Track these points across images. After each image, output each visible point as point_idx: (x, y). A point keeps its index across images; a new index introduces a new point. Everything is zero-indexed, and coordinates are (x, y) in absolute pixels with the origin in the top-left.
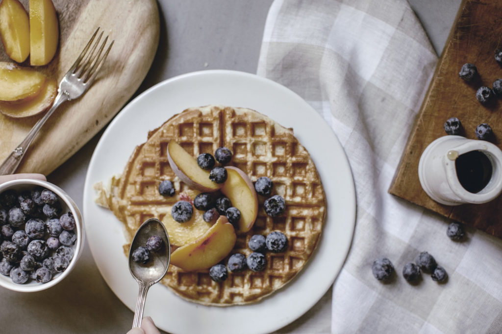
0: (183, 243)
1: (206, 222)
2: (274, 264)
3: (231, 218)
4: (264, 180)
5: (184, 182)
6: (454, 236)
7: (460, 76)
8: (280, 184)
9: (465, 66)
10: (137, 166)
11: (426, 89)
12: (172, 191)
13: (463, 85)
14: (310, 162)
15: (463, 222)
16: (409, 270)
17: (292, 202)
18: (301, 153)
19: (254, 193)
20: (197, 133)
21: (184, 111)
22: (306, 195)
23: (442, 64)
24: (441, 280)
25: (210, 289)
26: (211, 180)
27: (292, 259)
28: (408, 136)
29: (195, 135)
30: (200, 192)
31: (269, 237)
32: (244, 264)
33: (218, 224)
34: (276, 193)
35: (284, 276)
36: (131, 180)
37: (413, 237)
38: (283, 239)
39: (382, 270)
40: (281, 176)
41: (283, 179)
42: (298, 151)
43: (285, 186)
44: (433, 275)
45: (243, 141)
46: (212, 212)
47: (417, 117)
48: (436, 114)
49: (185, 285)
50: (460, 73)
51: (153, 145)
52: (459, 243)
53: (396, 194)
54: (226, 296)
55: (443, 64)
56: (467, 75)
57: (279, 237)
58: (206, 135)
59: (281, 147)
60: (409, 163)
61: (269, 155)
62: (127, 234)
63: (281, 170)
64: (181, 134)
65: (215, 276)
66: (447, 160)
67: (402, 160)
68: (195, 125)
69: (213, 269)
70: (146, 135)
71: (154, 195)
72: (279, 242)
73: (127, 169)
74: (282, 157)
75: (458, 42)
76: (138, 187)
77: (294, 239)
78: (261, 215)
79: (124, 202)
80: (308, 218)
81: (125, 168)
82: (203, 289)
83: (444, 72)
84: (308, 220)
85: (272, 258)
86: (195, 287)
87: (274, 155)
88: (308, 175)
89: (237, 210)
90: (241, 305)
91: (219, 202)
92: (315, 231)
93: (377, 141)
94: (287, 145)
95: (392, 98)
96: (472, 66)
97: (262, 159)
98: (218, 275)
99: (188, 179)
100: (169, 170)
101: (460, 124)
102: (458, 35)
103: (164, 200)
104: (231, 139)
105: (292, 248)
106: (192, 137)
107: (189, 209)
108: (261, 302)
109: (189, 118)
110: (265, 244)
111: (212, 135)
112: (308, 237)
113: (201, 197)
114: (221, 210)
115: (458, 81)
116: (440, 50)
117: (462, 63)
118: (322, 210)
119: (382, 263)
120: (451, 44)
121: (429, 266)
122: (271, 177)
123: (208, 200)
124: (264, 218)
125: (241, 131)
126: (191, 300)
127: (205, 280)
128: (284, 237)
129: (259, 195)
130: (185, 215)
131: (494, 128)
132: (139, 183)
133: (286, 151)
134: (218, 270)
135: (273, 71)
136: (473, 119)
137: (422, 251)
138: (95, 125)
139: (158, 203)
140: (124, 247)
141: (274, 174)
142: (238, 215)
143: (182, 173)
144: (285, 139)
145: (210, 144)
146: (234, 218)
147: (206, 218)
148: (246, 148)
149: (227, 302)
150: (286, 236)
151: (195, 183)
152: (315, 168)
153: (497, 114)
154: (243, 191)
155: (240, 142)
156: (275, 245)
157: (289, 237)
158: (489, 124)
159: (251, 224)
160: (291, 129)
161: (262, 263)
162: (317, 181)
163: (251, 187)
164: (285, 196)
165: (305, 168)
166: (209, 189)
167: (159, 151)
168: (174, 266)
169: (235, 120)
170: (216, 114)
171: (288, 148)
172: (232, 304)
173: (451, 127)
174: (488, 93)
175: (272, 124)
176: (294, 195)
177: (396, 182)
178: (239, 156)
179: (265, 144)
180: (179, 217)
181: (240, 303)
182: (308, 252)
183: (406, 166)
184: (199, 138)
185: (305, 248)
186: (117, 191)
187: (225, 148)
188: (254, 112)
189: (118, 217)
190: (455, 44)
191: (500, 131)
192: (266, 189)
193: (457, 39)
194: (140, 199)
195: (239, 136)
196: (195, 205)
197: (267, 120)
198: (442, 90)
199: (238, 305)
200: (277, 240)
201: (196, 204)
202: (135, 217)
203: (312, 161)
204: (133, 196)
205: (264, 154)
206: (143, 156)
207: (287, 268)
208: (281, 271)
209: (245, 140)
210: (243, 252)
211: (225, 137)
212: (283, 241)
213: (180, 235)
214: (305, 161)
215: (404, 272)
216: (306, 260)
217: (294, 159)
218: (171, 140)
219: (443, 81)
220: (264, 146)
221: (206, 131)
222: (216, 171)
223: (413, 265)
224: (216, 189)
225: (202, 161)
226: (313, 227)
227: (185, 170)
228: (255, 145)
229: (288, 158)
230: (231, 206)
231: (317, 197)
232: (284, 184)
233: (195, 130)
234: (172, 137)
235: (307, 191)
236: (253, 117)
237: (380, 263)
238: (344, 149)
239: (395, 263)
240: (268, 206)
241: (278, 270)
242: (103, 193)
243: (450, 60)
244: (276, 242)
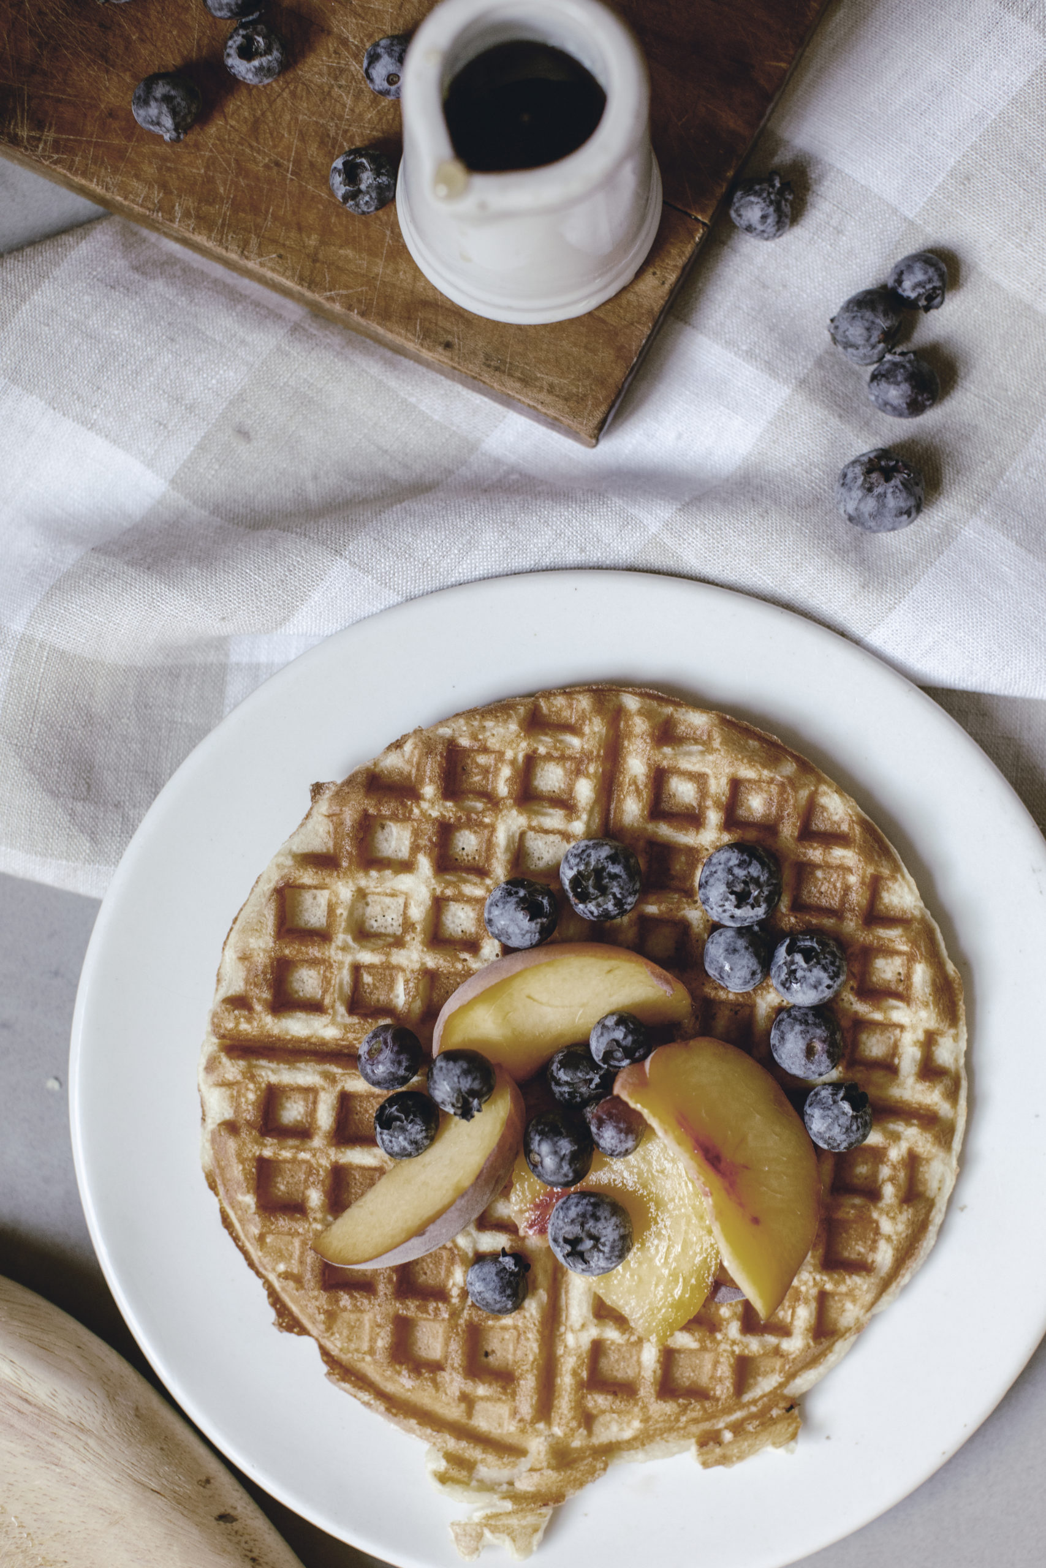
0: (708, 1241)
1: (635, 1148)
2: (824, 902)
3: (628, 1053)
4: (496, 912)
5: (475, 1216)
6: (779, 210)
7: (177, 140)
8: (519, 854)
9: (140, 115)
10: (403, 1384)
11: (218, 271)
12: (508, 1262)
13: (212, 130)
14: (445, 731)
15: (730, 174)
16: (896, 393)
17: (591, 813)
18: (409, 762)
19: (540, 956)
20: (298, 1149)
21: (213, 1187)
22: (571, 758)
23: (126, 203)
24: (941, 276)
25: (895, 1154)
26: (476, 1113)
27: (808, 834)
28: (389, 354)
29: (304, 1156)
30: (521, 1159)
31: (715, 914)
32: (811, 1019)
33: (643, 1106)
34: (554, 872)
35: (870, 870)
36: (454, 1412)
37: (770, 368)
38: (729, 860)
39: (884, 495)
40: (490, 844)
41: (501, 838)
42: (401, 773)
43: (531, 834)
44: (922, 303)
45: (346, 976)
46: (601, 1124)
47: (317, 312)
48: (313, 241)
49: (873, 1249)
50: (167, 137)
51: (331, 1317)
52: (810, 198)
53: (599, 415)
54: (931, 1097)
55: (126, 198)
56: (174, 113)
57: (721, 874)
58: (312, 1113)
59: (380, 836)
60: (488, 357)
61: (405, 882)
62: (657, 1446)
63: (467, 842)
64: (296, 1208)
65: (848, 1130)
66: (468, 204)
67: (474, 382)
68: (267, 1153)
69: (820, 1135)
70: (292, 1338)
71: (520, 1334)
72: (736, 877)
73: (413, 1422)
74: (416, 834)
75: (50, 135)
76: (482, 1390)
77: (732, 820)
78: (631, 934)
79: (537, 1446)
80: (659, 757)
81: (410, 1430)
82: (892, 1179)
83: (157, 195)
84: (665, 757)
85: (798, 906)
86: (881, 1211)
87: (406, 866)
88: (493, 743)
89: (602, 1024)
90: (970, 1042)
91: (566, 1089)
92: (710, 737)
93: (396, 472)
94: (372, 811)
95: (240, 398)
96: (140, 92)
97: (417, 913)
98: (844, 1121)
99: (462, 1202)
100: (428, 1267)
101: (357, 152)
102: (24, 133)
103: (543, 1295)
104: (333, 1022)
105: (769, 827)
106: (311, 1170)
107: (580, 1209)
108: (964, 964)
109: (236, 1171)
110: (741, 932)
111: (310, 1092)
112: (731, 764)
113: (537, 1158)
114: (598, 1086)
115: (197, 146)
116: (79, 205)
117: (131, 129)
118: (631, 703)
119: (857, 494)
120: (56, 162)
121: (886, 314)
122: (488, 881)
123: (551, 1132)
124: (645, 923)
125: (307, 982)
126: (933, 1229)
127: (862, 1170)
128: (723, 856)
129: (556, 934)
130: (600, 1225)
131: (387, 28)
132: (469, 1386)
133: (394, 817)
134: (823, 1117)
135: (93, 838)
136: (344, 105)
137: (827, 336)
138: (236, 1526)
139: (553, 1318)
140: (705, 1465)
141: (482, 872)
142: (618, 1023)
143: (439, 1222)
144: (349, 816)
145: (345, 1101)
146: (630, 1038)
147: (621, 1148)
148: (370, 967)
149: (952, 1095)
150: (719, 849)
151: (478, 1177)
152: (470, 714)
153: (334, 12)
154: (529, 997)
155: (347, 990)
156: (750, 893)
157: (726, 838)
158: (368, 46)
159: (659, 977)
160: (317, 789)
161: (813, 949)
162: (522, 710)
163: (516, 963)
164: (566, 836)
165: (465, 752)
166: (509, 1124)
167: (352, 1297)
168: (795, 1283)
169: (259, 1000)
170: (232, 1069)
171: (386, 811)
172: (963, 1074)
173: (363, 187)
174: (249, 39)
175: (289, 862)
176: (565, 803)
177: (551, 412)
178: (401, 996)
179: (361, 895)
180: (606, 1249)
181: (963, 1045)
182: (789, 768)
183: (497, 369)
184: (317, 1142)
185: (771, 781)
186: (490, 1468)
187: (363, 1049)
188: (237, 927)
189: (592, 1474)
190: (57, 146)
191: (401, 7)
192: (532, 909)
193: (39, 139)
194: (528, 1384)
195: (325, 992)
196: (567, 1185)
197: (274, 879)
198: (226, 208)
199: (969, 1054)
200: (729, 885)
201: (562, 1180)
202: (595, 1412)
203: (443, 722)
204: (514, 1412)
205: (401, 900)
206: (368, 1358)
207: (841, 855)
208: (853, 879)
209: (340, 969)
210: (768, 1017)
211: (323, 1042)
212: (734, 861)
213: (678, 1248)
214: (440, 747)
215: (898, 412)
216: (820, 781)
217: (429, 791)
218: (315, 1249)
219: (190, 203)
220: (370, 899)
221: (293, 1112)
222: (444, 1090)
223: (874, 377)
224: (515, 1100)
225: (401, 1142)
226: (696, 741)
227: (428, 1211)
228: (363, 934)
229: (423, 813)
230: (586, 1044)
231: (583, 717)
232: (522, 835)
233: (286, 1154)
234: (304, 1243)
235: (556, 754)
236: (254, 929)
237: (854, 500)
238: (411, 599)
239: (863, 445)
240: (598, 905)
241: (847, 889)
242: (492, 1522)
243: (116, 171)
244: (738, 888)
